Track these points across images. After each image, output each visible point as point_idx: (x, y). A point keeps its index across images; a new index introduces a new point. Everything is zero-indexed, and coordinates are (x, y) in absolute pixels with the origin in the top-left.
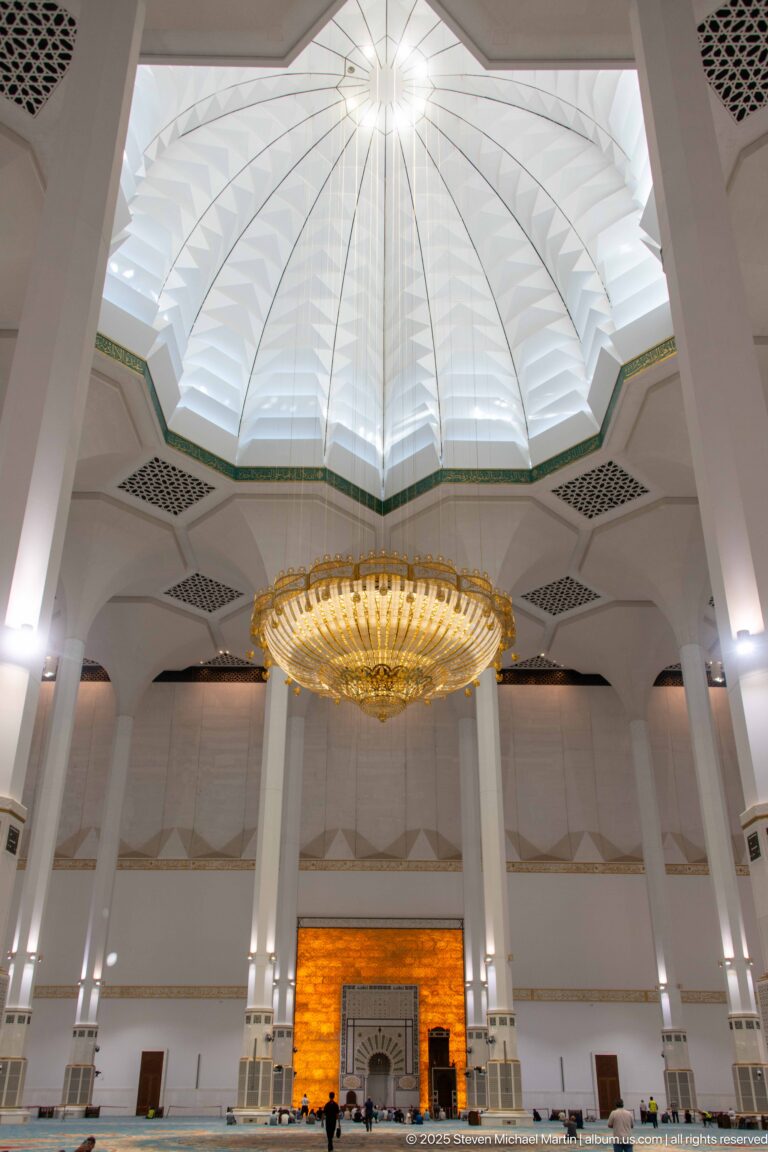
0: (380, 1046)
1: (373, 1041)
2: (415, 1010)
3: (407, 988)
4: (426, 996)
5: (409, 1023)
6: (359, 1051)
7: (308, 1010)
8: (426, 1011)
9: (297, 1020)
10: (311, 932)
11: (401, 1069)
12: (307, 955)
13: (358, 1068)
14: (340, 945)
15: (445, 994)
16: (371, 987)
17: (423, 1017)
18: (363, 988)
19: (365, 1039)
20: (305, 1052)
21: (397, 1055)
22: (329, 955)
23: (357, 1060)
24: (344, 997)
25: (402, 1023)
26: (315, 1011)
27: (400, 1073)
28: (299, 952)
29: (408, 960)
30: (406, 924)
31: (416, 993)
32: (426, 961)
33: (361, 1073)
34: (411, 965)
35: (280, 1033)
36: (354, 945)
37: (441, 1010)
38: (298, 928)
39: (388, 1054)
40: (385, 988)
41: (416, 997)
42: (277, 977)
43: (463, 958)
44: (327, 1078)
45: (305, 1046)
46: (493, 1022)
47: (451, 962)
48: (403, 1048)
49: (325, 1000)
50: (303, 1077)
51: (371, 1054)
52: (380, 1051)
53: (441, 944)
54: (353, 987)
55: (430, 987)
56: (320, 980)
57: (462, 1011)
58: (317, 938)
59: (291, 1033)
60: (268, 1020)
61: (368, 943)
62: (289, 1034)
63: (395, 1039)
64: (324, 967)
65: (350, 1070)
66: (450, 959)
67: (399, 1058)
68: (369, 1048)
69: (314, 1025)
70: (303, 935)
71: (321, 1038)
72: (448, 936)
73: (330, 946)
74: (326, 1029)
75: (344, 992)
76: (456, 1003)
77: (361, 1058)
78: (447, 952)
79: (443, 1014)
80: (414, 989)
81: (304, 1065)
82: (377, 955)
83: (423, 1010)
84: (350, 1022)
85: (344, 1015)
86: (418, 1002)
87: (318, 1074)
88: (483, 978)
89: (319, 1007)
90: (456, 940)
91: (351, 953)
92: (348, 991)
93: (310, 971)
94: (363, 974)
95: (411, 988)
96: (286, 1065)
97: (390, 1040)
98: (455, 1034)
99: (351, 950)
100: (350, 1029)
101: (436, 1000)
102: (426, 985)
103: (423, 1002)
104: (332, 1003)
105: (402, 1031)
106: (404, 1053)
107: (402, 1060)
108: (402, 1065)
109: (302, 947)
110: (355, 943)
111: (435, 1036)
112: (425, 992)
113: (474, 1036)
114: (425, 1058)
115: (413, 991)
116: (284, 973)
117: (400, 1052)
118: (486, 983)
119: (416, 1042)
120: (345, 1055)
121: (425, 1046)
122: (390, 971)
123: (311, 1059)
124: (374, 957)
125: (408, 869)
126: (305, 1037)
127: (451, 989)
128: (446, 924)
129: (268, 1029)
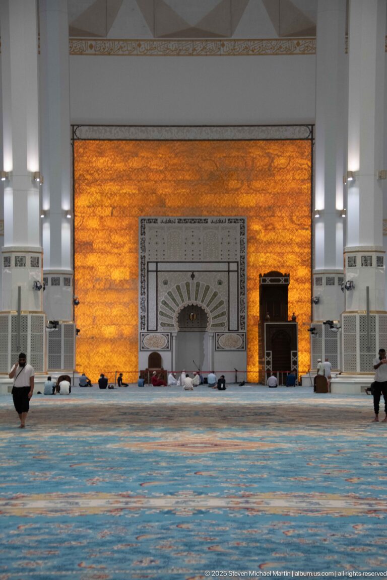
0: (193, 296)
1: (184, 291)
2: (242, 250)
3: (230, 221)
4: (258, 232)
5: (233, 267)
6: (164, 303)
7: (92, 251)
8: (257, 251)
9: (78, 263)
10: (93, 145)
11: (222, 325)
12: (88, 177)
13: (163, 325)
14: (135, 163)
15: (284, 228)
16: (180, 221)
17: (252, 259)
18: (170, 221)
19: (172, 287)
20: (91, 305)
21: (214, 309)
22: (120, 178)
23: (162, 314)
24: (143, 233)
25: (224, 267)
26: (103, 252)
27: (220, 329)
28: (77, 175)
29: (233, 184)
30: (229, 134)
31: (242, 227)
32: (257, 184)
33: (168, 330)
34: (237, 189)
35: (53, 280)
36: (154, 164)
37: (278, 249)
38: (73, 139)
39: (204, 306)
40: (200, 221)
41: (242, 233)
42: (46, 207)
43: (312, 179)
44: (121, 336)
45: (89, 298)
46: (352, 262)
47: (293, 185)
48: (225, 299)
49: (116, 238)
50: (89, 334)
51: (181, 306)
52: (193, 302)
53: (281, 161)
54: (156, 221)
55: (262, 219)
56: (108, 211)
57: (307, 250)
58: (101, 154)
59: (70, 280)
60: (35, 263)
61: (175, 161)
62: (67, 282)
63: (214, 288)
64: (113, 194)
65: (152, 326)
66: (292, 181)
67: (219, 311)
68: (178, 299)
69: (101, 270)
70: (81, 150)
71: (111, 287)
72: (290, 150)
73: (120, 166)
74: (117, 275)
75: (143, 227)
76: (298, 240)
77: (169, 312)
78: (288, 171)
79: (281, 254)
80: (241, 223)
81: (90, 321)
82: (187, 177)
83: (252, 249)
84: (152, 267)
85: (143, 258)
86: (246, 239)
87: (109, 331)
88: (339, 206)
89: (108, 247)
90: (302, 154)
91: (151, 174)
92: (147, 225)
93: (93, 199)
94: (169, 203)
95: (236, 221)
96: (64, 319)
97: (207, 288)
98: (297, 280)
99: (151, 170)
100: (152, 276)
101: (272, 236)
102: (256, 216)
103: (253, 239)
104: (126, 241)
105: (223, 277)
106: (225, 305)
107: (223, 314)
108: (224, 319)
109: (81, 167)
110: (156, 161)
111: (268, 282)
112: (256, 227)
113: (324, 281)
114: (255, 310)
115: (238, 225)
116: (56, 202)
117: (221, 303)
118: (344, 212)
119: (242, 290)
120: (145, 308)
121: (255, 297)
122: (207, 199)
123: (99, 313)
124: (183, 181)
125: (233, 53)
126: (90, 286)
127: (292, 221)
128: (288, 133)
129: (36, 275)
